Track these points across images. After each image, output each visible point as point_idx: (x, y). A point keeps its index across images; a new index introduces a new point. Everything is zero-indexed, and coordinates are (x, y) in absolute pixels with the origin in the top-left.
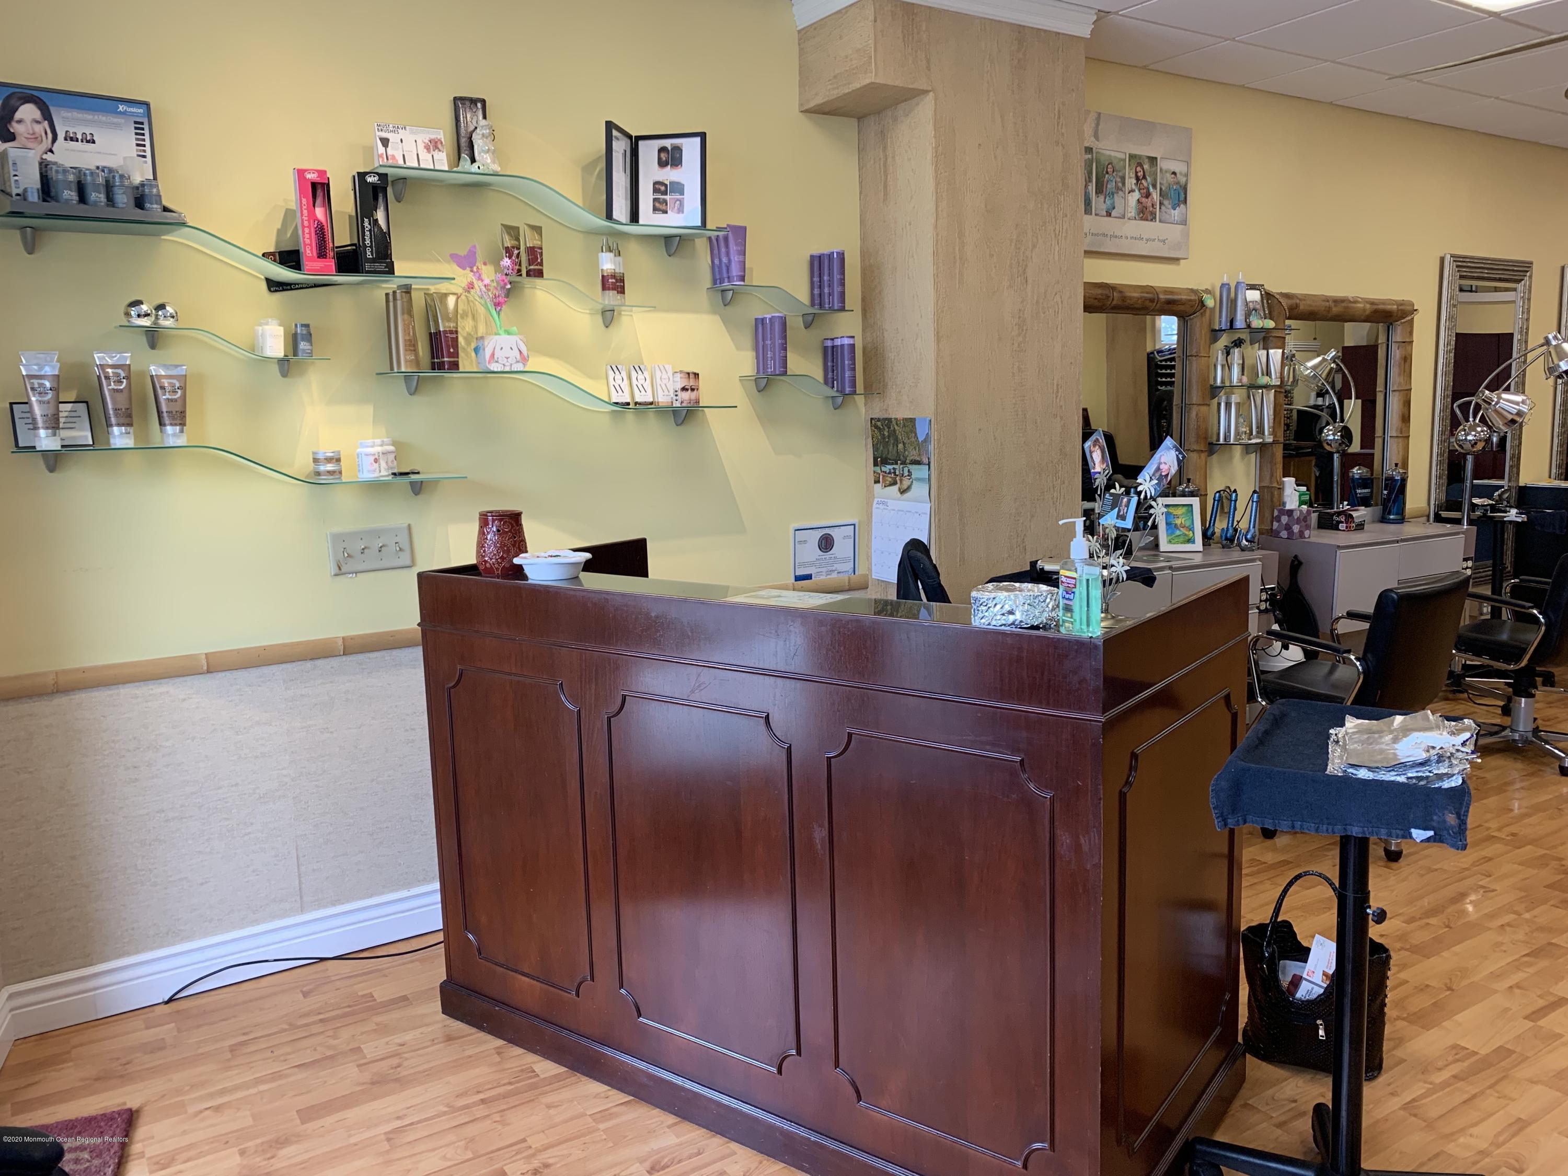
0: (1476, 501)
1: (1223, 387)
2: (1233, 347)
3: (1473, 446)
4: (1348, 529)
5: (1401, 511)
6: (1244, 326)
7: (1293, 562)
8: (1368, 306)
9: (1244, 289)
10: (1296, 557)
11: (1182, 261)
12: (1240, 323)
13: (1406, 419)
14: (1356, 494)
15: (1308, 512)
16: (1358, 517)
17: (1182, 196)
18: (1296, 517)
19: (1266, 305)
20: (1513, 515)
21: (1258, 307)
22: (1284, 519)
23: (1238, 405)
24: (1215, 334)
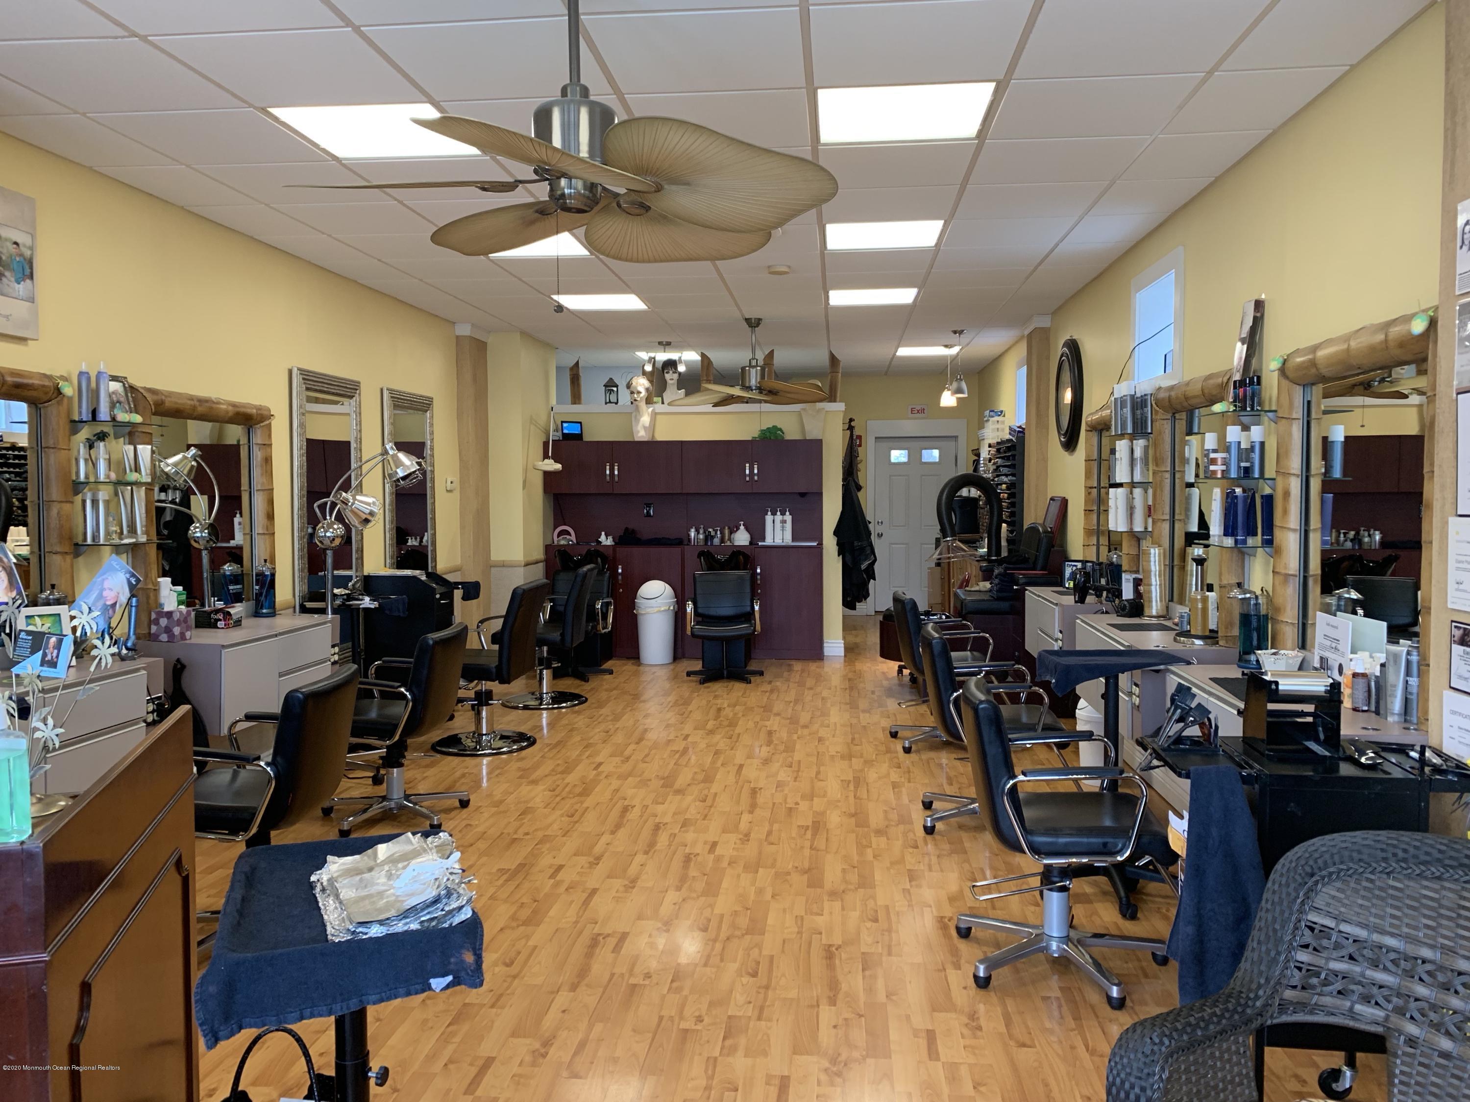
0: (336, 591)
1: (87, 483)
2: (96, 440)
3: (331, 542)
4: (227, 626)
5: (272, 605)
6: (109, 419)
7: (175, 666)
8: (230, 408)
9: (107, 380)
10: (178, 660)
11: (30, 342)
12: (104, 413)
13: (270, 516)
14: (229, 590)
15: (189, 613)
16: (236, 614)
17: (28, 271)
18: (176, 619)
19: (131, 399)
20: (367, 602)
21: (122, 399)
22: (164, 622)
23: (107, 503)
24: (75, 426)
